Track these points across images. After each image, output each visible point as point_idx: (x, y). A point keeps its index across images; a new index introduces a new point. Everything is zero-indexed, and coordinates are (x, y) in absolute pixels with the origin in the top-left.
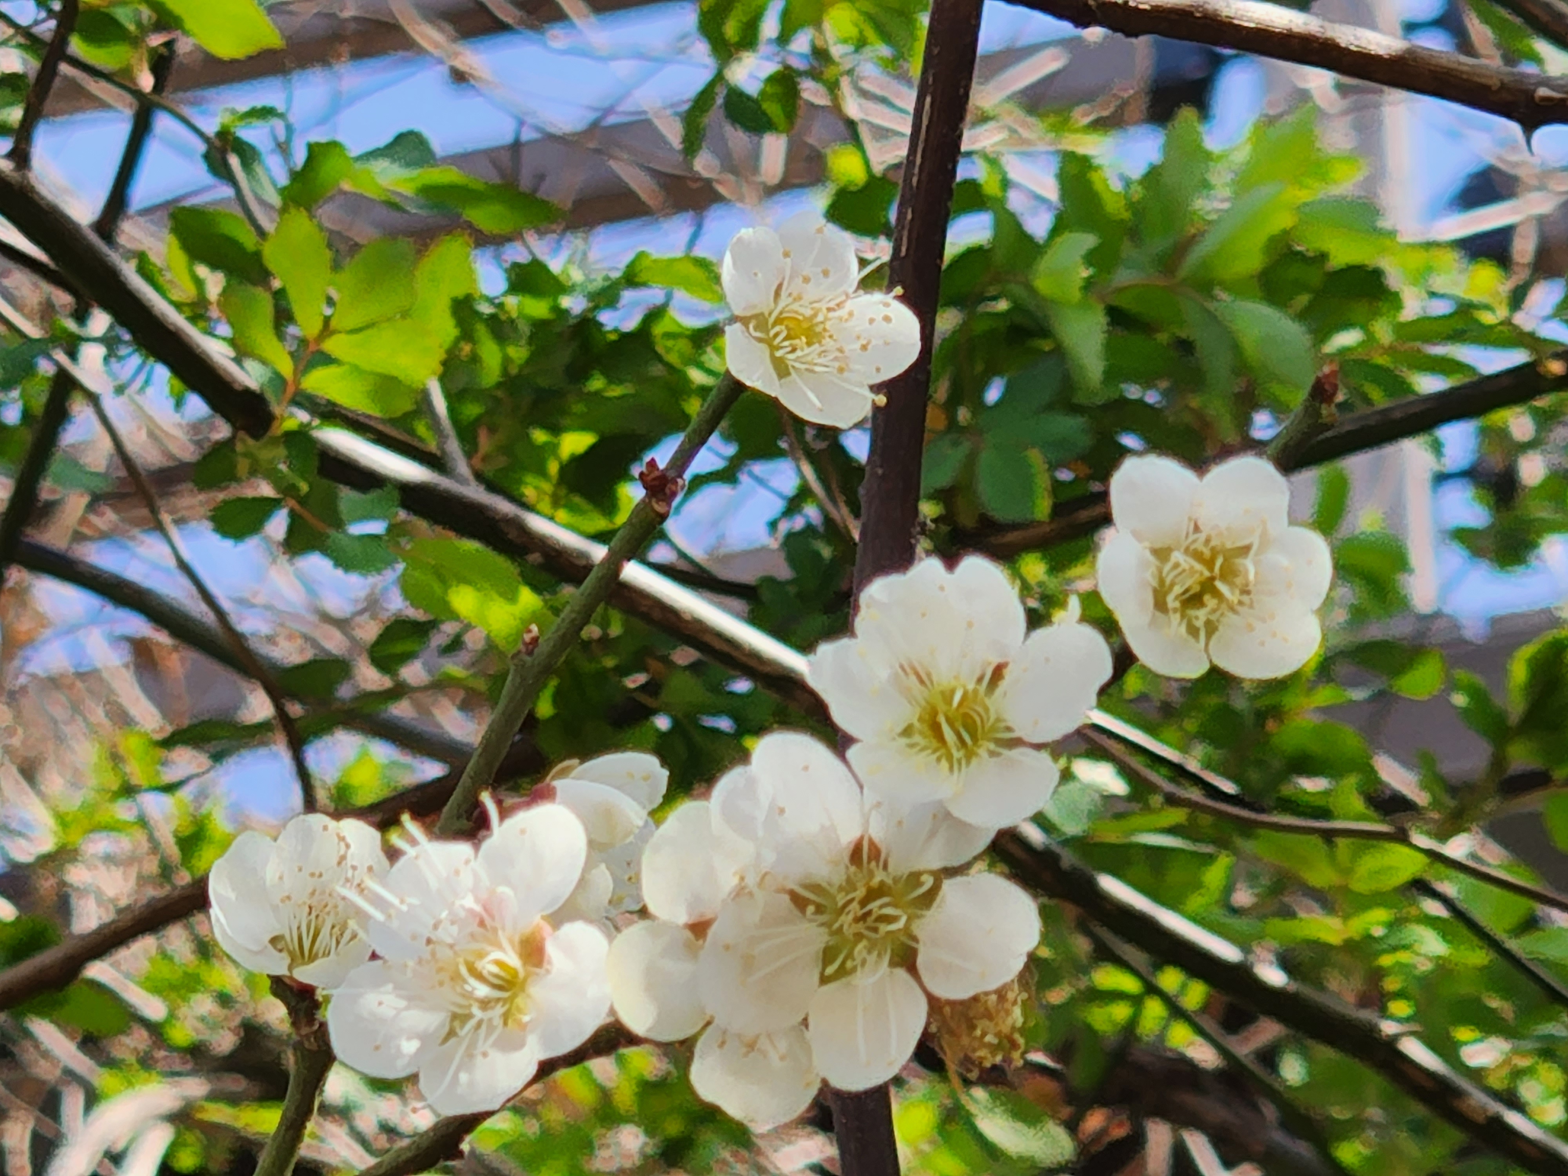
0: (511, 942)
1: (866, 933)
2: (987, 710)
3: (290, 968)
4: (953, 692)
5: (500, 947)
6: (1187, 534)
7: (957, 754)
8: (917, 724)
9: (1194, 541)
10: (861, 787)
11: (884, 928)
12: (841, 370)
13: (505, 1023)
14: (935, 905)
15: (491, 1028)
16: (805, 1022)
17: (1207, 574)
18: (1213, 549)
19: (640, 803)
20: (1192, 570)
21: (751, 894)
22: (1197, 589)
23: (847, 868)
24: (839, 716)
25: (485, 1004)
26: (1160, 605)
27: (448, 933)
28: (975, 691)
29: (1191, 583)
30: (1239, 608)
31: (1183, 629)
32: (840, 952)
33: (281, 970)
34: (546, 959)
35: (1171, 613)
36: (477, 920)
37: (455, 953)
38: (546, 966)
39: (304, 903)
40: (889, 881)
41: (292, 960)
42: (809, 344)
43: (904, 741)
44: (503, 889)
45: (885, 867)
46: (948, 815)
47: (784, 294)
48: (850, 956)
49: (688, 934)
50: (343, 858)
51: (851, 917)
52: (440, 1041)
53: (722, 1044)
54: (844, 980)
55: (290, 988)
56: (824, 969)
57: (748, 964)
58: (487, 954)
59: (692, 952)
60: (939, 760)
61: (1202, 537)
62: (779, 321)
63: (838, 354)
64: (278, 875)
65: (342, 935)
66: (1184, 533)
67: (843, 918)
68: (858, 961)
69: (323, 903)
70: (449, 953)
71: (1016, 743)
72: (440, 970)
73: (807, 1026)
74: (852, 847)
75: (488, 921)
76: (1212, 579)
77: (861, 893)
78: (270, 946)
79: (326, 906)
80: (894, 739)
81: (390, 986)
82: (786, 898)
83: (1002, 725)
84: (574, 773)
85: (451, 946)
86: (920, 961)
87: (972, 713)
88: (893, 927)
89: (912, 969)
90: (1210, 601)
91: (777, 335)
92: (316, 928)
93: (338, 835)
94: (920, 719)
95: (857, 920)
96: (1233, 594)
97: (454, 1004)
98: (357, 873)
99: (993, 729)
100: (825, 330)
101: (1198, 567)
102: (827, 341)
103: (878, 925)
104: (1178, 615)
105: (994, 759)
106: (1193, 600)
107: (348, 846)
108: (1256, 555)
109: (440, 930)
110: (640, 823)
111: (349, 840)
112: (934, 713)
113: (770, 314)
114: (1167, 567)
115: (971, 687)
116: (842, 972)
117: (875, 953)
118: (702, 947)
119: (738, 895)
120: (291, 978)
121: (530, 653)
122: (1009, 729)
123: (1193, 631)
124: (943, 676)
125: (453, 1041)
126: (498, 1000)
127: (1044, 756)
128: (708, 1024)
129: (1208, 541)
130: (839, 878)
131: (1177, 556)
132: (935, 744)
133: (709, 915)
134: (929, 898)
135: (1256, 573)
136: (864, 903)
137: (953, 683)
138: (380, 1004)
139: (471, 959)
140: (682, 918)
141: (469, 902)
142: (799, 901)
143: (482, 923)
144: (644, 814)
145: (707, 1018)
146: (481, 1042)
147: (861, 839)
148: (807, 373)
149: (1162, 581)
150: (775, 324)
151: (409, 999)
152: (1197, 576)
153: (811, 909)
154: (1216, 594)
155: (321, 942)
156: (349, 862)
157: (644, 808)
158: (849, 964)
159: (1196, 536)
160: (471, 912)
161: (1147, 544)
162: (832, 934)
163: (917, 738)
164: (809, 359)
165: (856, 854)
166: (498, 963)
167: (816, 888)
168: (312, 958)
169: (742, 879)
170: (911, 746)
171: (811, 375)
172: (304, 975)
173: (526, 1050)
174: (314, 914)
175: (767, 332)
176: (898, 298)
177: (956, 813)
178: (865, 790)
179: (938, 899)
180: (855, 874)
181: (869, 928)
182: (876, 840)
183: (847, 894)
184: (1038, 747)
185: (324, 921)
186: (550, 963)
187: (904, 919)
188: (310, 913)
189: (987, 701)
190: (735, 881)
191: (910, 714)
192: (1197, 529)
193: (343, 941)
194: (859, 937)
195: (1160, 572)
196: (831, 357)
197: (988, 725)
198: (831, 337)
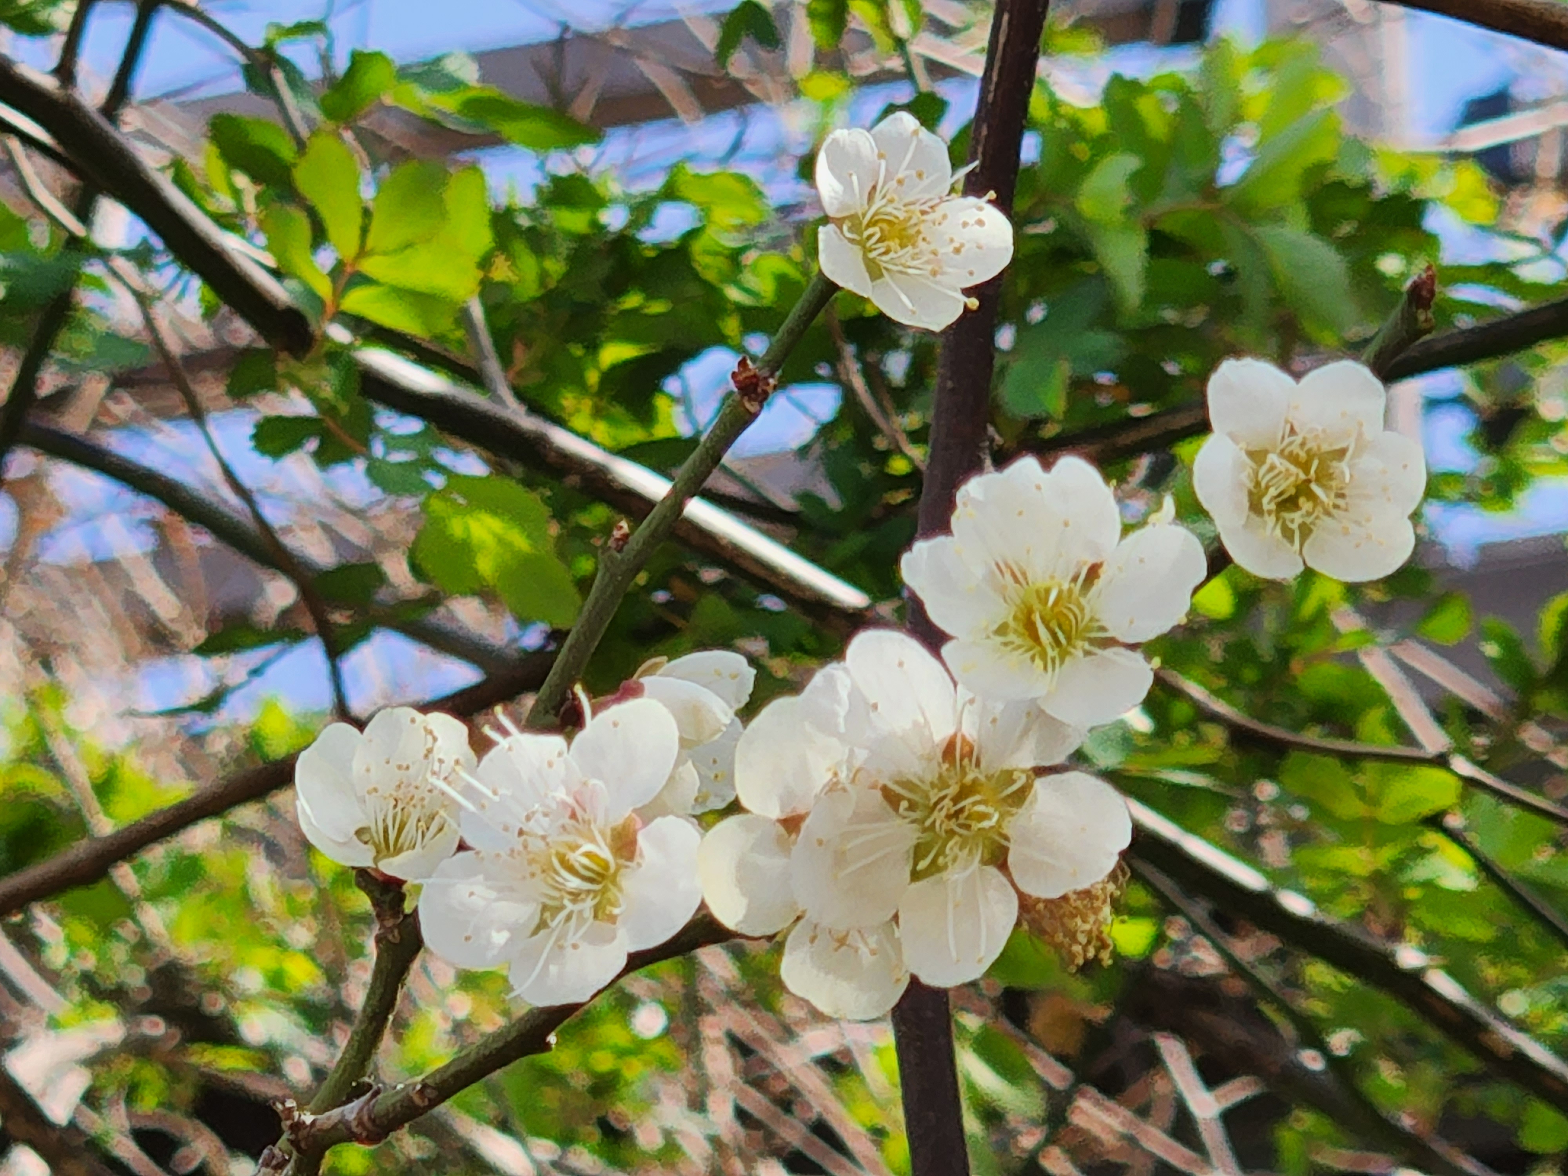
0: (602, 834)
1: (957, 829)
2: (1082, 609)
3: (376, 860)
4: (1048, 591)
5: (593, 840)
6: (1283, 438)
7: (1051, 653)
8: (1012, 624)
9: (1290, 444)
10: (955, 685)
11: (976, 826)
12: (934, 273)
13: (596, 917)
14: (1027, 803)
15: (581, 919)
16: (896, 917)
17: (1302, 476)
18: (1308, 452)
19: (728, 702)
20: (1288, 474)
21: (844, 790)
22: (1293, 491)
23: (939, 765)
24: (936, 614)
25: (575, 896)
26: (1255, 507)
27: (539, 826)
28: (1070, 591)
29: (1287, 485)
30: (1334, 512)
31: (1278, 532)
32: (932, 848)
33: (366, 862)
34: (638, 852)
35: (1266, 515)
36: (569, 813)
37: (547, 844)
38: (637, 859)
39: (391, 795)
40: (982, 778)
41: (378, 852)
42: (902, 246)
43: (999, 639)
44: (593, 781)
45: (978, 764)
46: (1042, 712)
47: (878, 195)
48: (941, 852)
49: (781, 829)
50: (430, 751)
51: (944, 813)
52: (529, 933)
53: (813, 940)
54: (937, 876)
55: (374, 879)
56: (916, 864)
57: (840, 859)
58: (578, 847)
59: (784, 847)
60: (1033, 659)
61: (1298, 439)
62: (872, 223)
63: (932, 256)
64: (364, 768)
65: (428, 829)
66: (1280, 438)
67: (936, 813)
68: (949, 859)
69: (409, 796)
70: (542, 844)
71: (1109, 642)
72: (531, 862)
73: (897, 923)
74: (945, 745)
75: (579, 813)
76: (1309, 481)
77: (953, 790)
78: (355, 838)
79: (412, 798)
80: (988, 637)
81: (481, 877)
82: (878, 794)
83: (1096, 624)
84: (661, 671)
85: (544, 838)
86: (1011, 859)
87: (1065, 611)
88: (986, 824)
89: (1003, 867)
90: (1305, 505)
91: (870, 237)
92: (402, 821)
93: (425, 729)
94: (1015, 618)
95: (949, 817)
96: (1328, 496)
97: (546, 895)
98: (443, 765)
99: (1087, 629)
100: (919, 232)
101: (1293, 469)
102: (922, 245)
103: (969, 822)
104: (1273, 518)
105: (1089, 658)
106: (1288, 503)
107: (435, 739)
108: (1353, 457)
109: (532, 822)
110: (727, 721)
111: (436, 733)
112: (1030, 612)
113: (864, 215)
114: (1264, 468)
115: (1066, 586)
116: (934, 868)
117: (966, 851)
118: (795, 843)
119: (831, 790)
120: (377, 870)
121: (620, 550)
122: (1102, 629)
123: (1288, 534)
124: (1038, 577)
125: (542, 933)
126: (589, 892)
127: (1138, 656)
128: (799, 918)
129: (1303, 444)
130: (931, 776)
131: (1273, 458)
132: (1030, 642)
133: (801, 811)
134: (1020, 797)
135: (1351, 476)
136: (956, 800)
137: (1047, 583)
138: (472, 894)
139: (562, 850)
140: (775, 813)
141: (561, 794)
142: (891, 798)
143: (573, 816)
144: (731, 713)
145: (798, 913)
146: (571, 933)
147: (955, 735)
148: (899, 275)
149: (1258, 484)
150: (868, 226)
151: (500, 890)
152: (1292, 479)
153: (904, 804)
154: (1312, 496)
155: (406, 837)
156: (437, 755)
157: (731, 707)
158: (941, 860)
159: (1292, 438)
160: (564, 804)
161: (1243, 445)
162: (925, 830)
163: (1012, 637)
164: (903, 261)
165: (949, 751)
166: (588, 855)
167: (907, 785)
168: (398, 851)
169: (836, 774)
170: (1006, 644)
171: (904, 276)
172: (391, 867)
173: (616, 943)
174: (399, 809)
175: (861, 234)
176: (990, 202)
177: (1049, 711)
178: (959, 687)
179: (1029, 798)
180: (947, 770)
181: (961, 826)
182: (969, 738)
183: (940, 790)
184: (1133, 647)
185: (409, 816)
186: (641, 855)
187: (996, 817)
188: (395, 806)
189: (1083, 601)
190: (829, 775)
191: (1005, 613)
192: (1292, 431)
193: (429, 835)
194: (951, 833)
195: (1256, 474)
196: (925, 259)
197: (1081, 626)
198: (924, 239)
